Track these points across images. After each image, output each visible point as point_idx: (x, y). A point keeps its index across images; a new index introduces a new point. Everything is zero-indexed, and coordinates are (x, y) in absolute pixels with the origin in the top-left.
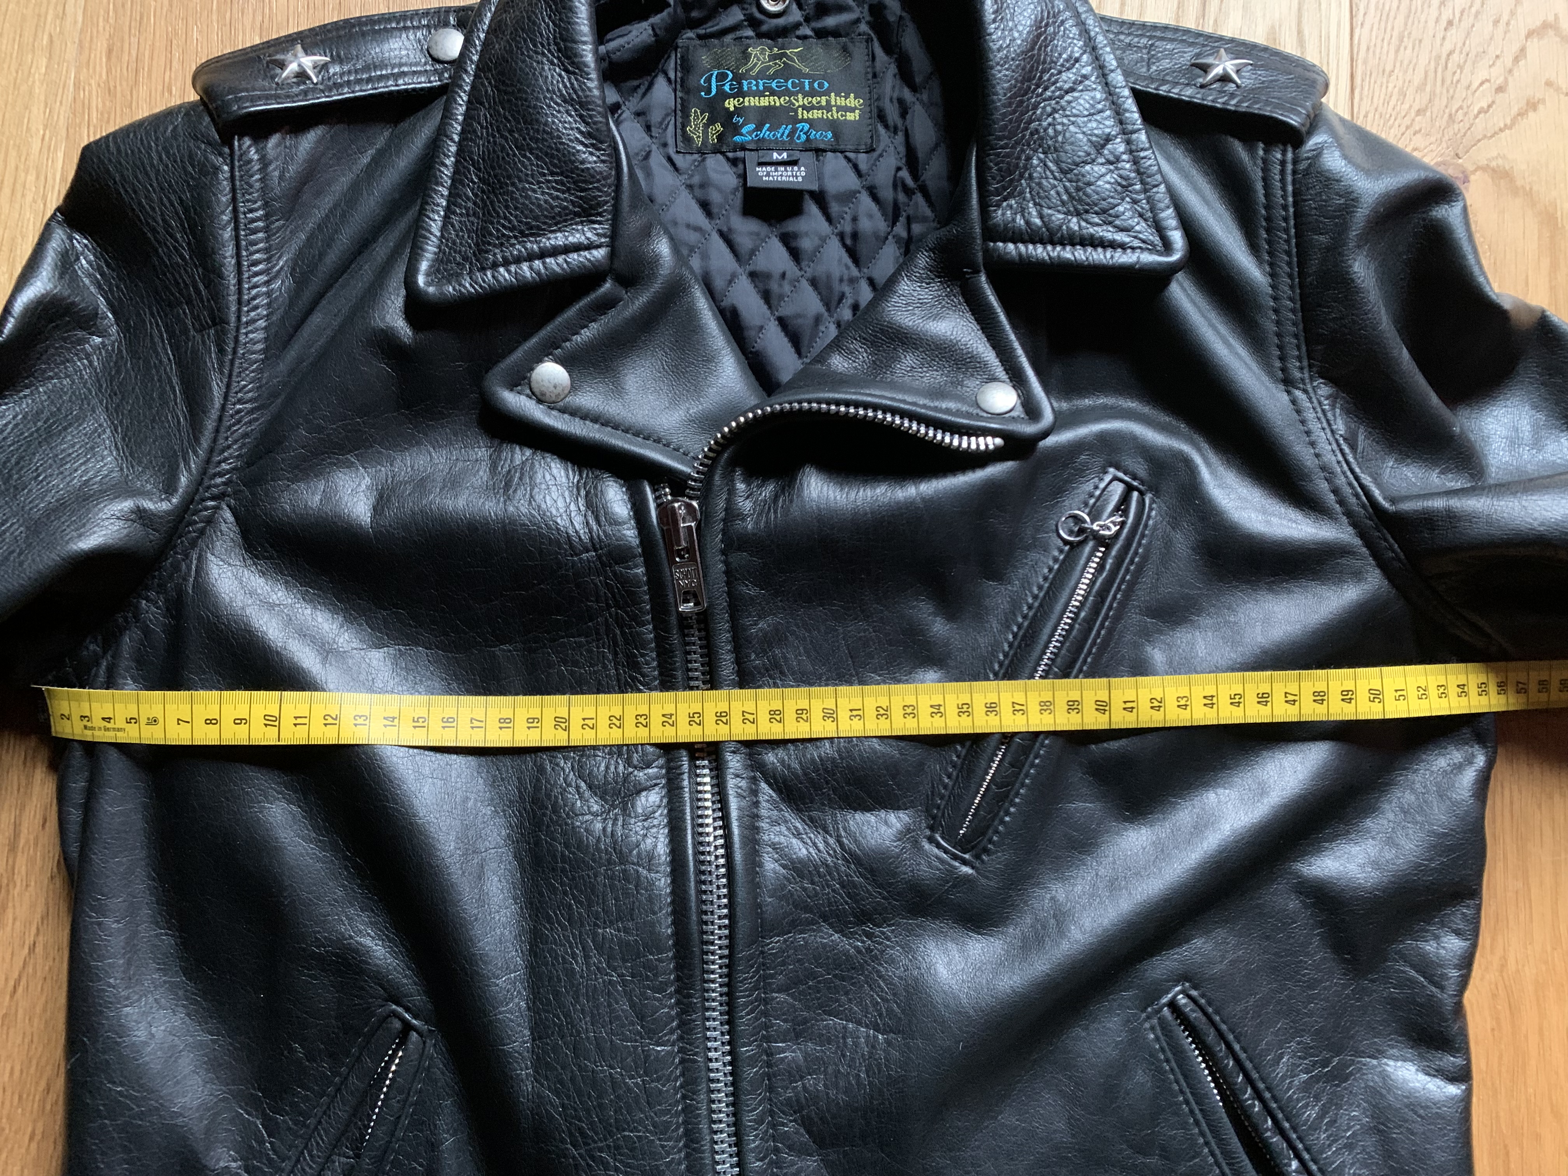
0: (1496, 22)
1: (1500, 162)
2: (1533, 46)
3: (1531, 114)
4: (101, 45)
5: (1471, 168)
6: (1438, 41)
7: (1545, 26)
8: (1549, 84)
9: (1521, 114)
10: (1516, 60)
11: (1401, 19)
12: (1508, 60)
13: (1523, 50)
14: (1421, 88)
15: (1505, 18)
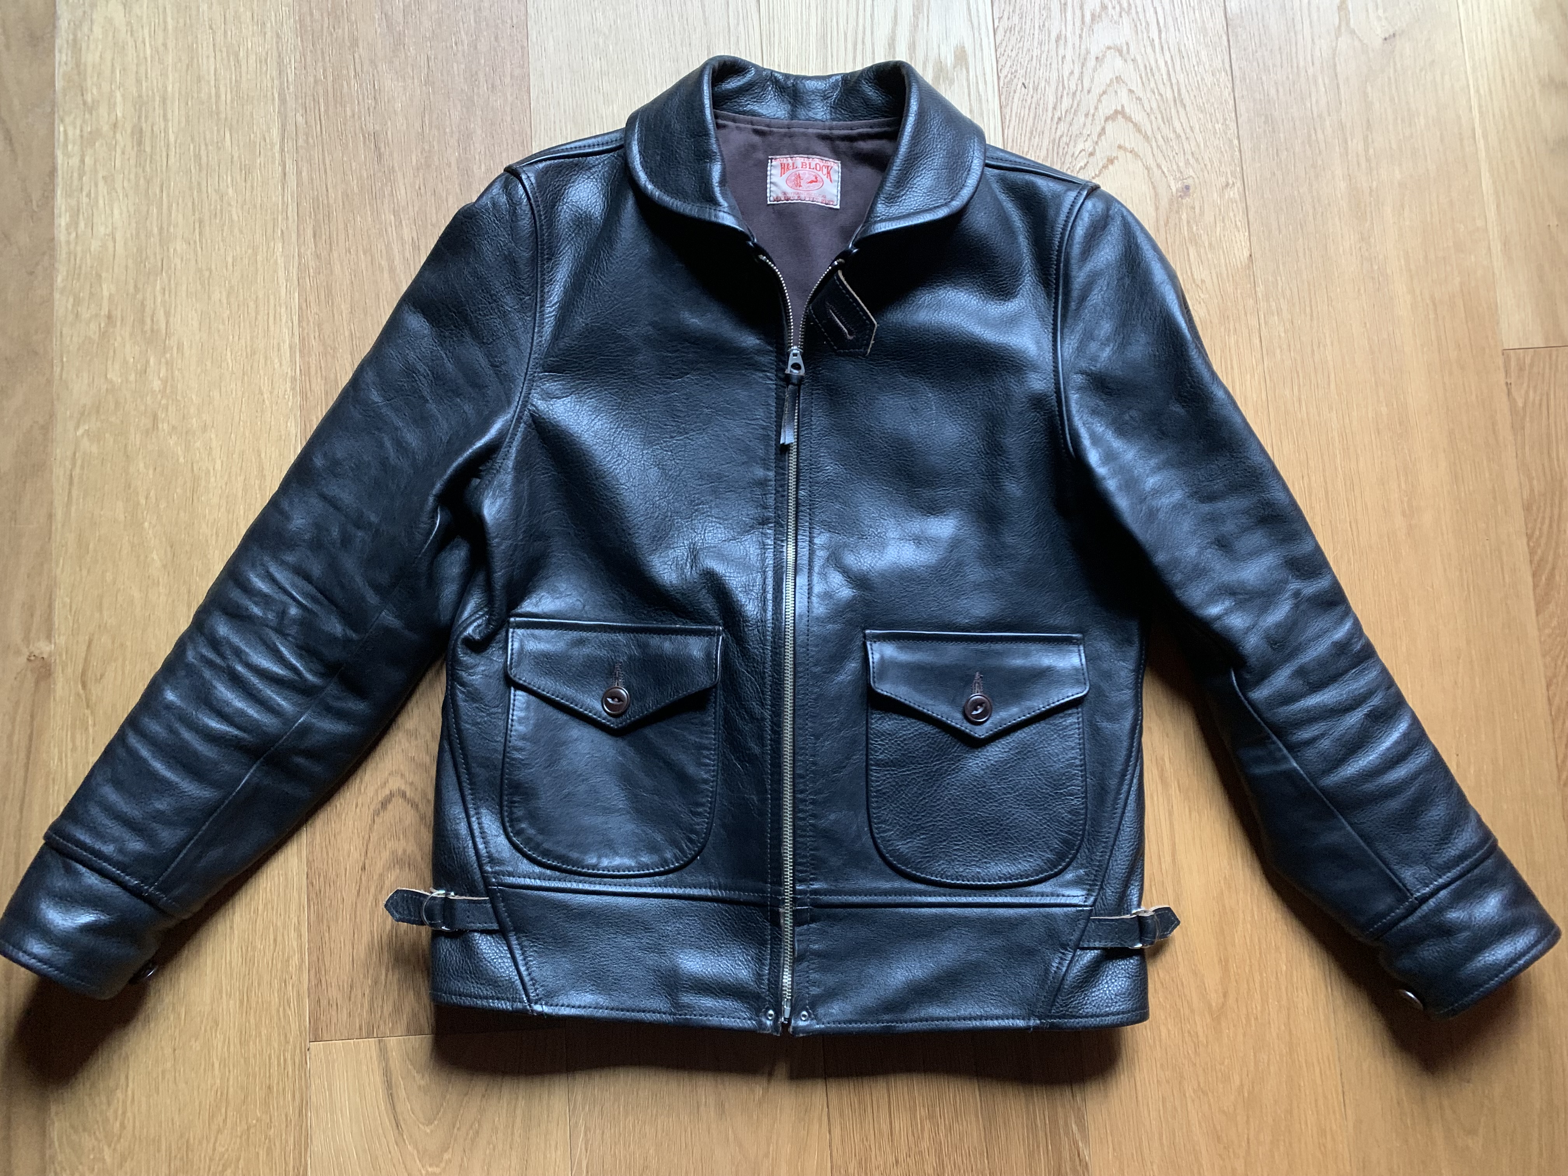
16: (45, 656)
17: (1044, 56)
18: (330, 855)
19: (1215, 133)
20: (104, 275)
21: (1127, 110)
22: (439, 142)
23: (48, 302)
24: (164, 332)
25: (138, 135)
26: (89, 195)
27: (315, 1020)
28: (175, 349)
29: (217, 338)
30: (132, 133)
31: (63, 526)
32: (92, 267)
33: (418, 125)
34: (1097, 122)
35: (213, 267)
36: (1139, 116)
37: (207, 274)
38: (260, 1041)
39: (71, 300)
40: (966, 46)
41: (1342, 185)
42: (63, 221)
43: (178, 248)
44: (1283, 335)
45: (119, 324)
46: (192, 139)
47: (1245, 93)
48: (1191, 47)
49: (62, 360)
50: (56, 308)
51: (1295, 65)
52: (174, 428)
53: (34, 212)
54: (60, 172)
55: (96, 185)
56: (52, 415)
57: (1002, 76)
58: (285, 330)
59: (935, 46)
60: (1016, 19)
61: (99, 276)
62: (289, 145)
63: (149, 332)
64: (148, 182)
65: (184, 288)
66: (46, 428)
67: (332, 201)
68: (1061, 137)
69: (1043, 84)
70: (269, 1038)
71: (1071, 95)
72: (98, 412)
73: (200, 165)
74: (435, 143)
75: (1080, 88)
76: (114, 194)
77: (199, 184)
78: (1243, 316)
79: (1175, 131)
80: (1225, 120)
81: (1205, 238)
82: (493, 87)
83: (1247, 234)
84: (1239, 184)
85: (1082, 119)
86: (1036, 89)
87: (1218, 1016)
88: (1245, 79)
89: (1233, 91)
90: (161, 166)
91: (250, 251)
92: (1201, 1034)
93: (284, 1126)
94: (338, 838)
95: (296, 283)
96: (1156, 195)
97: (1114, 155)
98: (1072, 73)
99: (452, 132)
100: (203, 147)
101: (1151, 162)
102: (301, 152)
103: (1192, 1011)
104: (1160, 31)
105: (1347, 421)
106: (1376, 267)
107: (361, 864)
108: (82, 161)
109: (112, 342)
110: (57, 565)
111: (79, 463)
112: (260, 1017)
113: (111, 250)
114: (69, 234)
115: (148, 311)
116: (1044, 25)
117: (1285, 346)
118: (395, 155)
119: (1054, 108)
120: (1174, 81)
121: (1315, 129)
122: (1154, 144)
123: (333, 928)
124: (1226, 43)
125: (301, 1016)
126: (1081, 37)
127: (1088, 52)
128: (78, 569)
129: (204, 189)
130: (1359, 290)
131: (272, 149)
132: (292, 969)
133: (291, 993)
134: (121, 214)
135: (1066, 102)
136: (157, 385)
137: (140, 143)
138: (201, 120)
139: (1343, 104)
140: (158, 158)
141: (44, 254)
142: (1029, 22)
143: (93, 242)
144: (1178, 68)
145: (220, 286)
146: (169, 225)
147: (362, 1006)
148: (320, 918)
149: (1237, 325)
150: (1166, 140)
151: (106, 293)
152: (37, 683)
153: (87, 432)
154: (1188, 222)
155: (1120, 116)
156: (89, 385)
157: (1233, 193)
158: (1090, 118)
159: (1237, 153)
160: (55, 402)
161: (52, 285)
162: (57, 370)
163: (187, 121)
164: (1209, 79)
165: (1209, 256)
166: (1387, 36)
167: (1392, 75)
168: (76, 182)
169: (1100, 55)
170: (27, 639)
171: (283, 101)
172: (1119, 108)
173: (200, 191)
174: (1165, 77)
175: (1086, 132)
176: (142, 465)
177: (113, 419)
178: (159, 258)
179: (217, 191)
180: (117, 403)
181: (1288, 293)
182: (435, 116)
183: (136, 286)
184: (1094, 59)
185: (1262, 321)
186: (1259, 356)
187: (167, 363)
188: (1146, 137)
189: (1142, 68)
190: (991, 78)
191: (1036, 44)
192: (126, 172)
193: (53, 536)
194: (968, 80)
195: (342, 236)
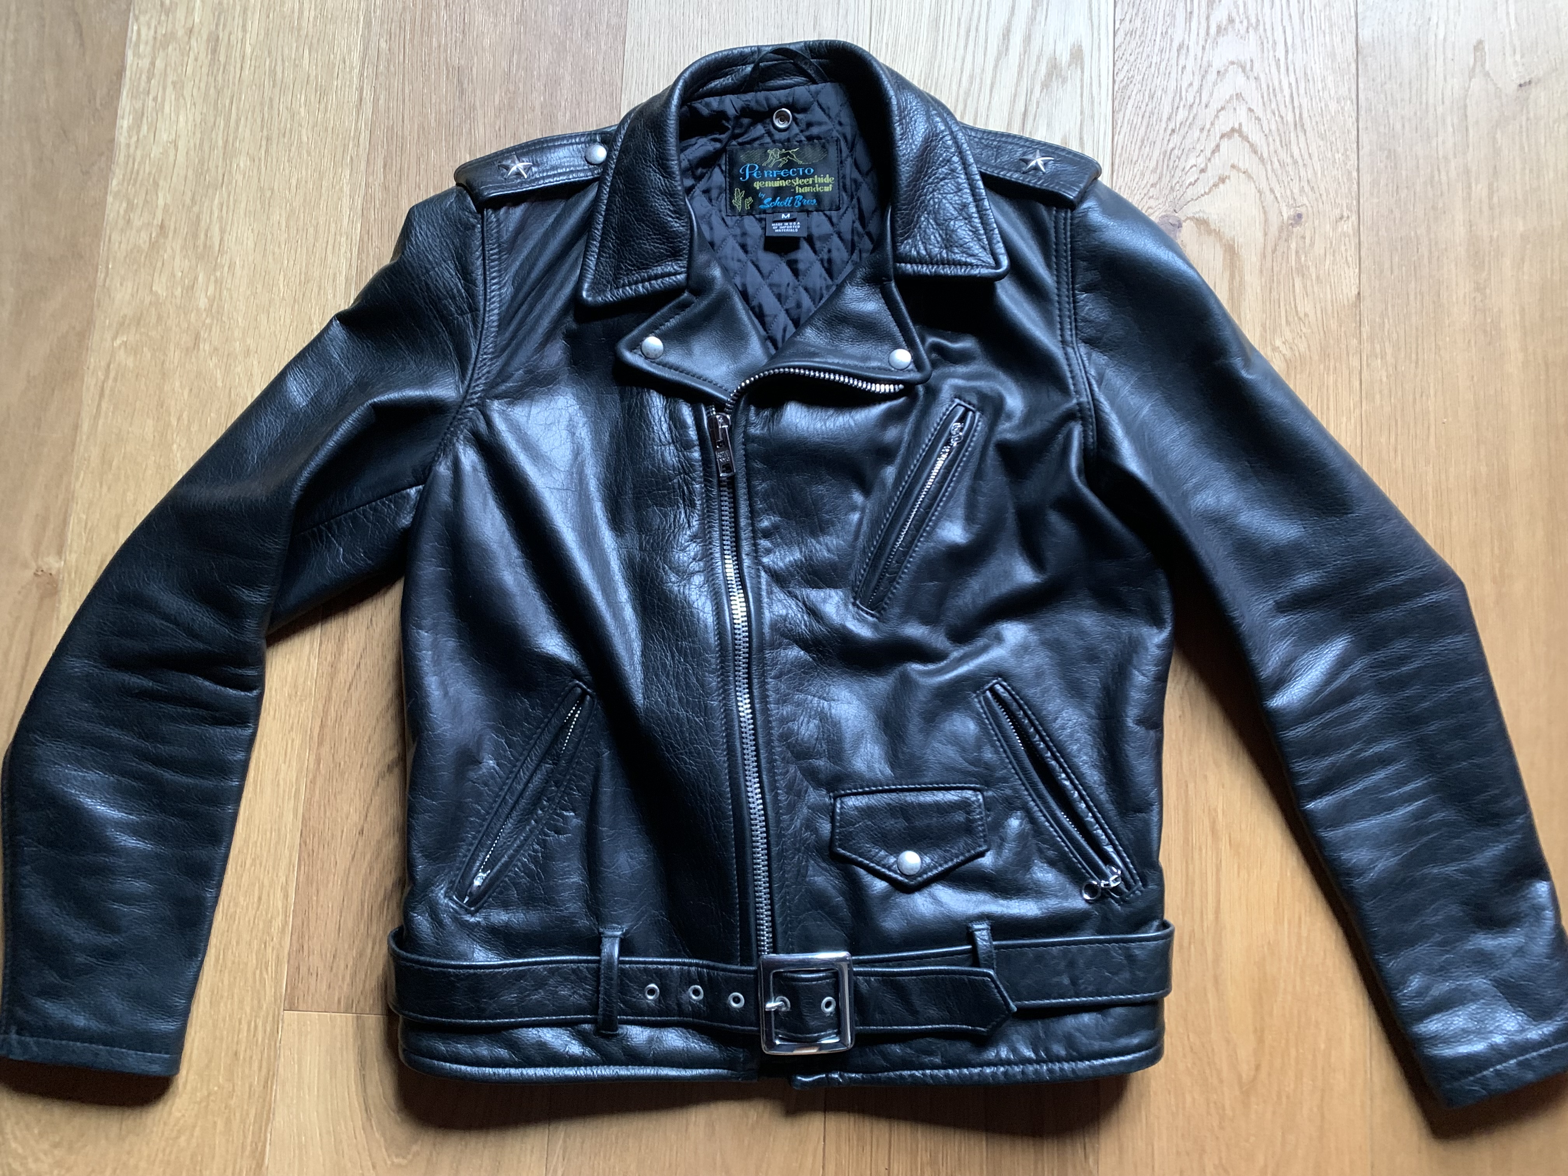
0: (1202, 130)
1: (1201, 215)
2: (1225, 144)
3: (1221, 186)
4: (380, 162)
5: (1183, 219)
6: (1166, 142)
7: (1233, 130)
8: (1233, 166)
9: (1216, 185)
10: (1213, 152)
11: (1143, 129)
12: (1208, 153)
13: (1218, 146)
14: (1154, 171)
15: (1208, 126)
16: (53, 572)
17: (1164, 64)
18: (328, 814)
19: (1334, 162)
20: (161, 183)
21: (1245, 129)
22: (525, 84)
23: (100, 205)
24: (217, 248)
25: (214, 42)
26: (155, 99)
27: (292, 986)
28: (226, 268)
29: (271, 260)
30: (208, 40)
31: (88, 439)
32: (150, 174)
33: (504, 64)
34: (1212, 138)
35: (276, 188)
36: (1256, 137)
37: (268, 194)
38: (232, 1004)
39: (124, 205)
40: (1083, 45)
41: (1461, 231)
42: (125, 123)
43: (242, 165)
44: (1384, 379)
45: (171, 235)
46: (270, 53)
47: (1369, 124)
48: (1318, 71)
49: (107, 267)
50: (107, 212)
51: (1424, 101)
52: (216, 349)
53: (96, 109)
54: (128, 73)
55: (164, 89)
56: (90, 322)
57: (1118, 80)
58: (343, 260)
59: (1051, 42)
60: (1138, 23)
61: (156, 184)
62: (369, 72)
63: (201, 247)
64: (218, 92)
65: (243, 205)
66: (83, 335)
67: (407, 133)
68: (1173, 149)
69: (1159, 93)
70: (241, 1002)
71: (1187, 107)
72: (138, 324)
73: (274, 81)
74: (521, 85)
75: (1197, 100)
76: (181, 100)
77: (271, 100)
78: (1345, 356)
79: (1292, 156)
80: (1346, 150)
81: (1313, 270)
82: (587, 33)
83: (1357, 270)
84: (1354, 218)
85: (1197, 133)
86: (1152, 97)
87: (1247, 1090)
88: (1371, 110)
89: (1358, 121)
90: (234, 77)
91: (316, 175)
92: (1227, 1107)
93: (246, 1096)
94: (338, 797)
95: (360, 212)
96: (1266, 221)
97: (1227, 174)
98: (1191, 84)
99: (539, 75)
100: (279, 62)
101: (1264, 186)
102: (382, 79)
103: (1221, 1081)
104: (1287, 52)
105: (1443, 477)
106: (1489, 320)
107: (359, 828)
108: (153, 64)
109: (161, 252)
110: (77, 478)
111: (112, 375)
112: (235, 978)
113: (172, 158)
114: (130, 137)
115: (203, 224)
116: (1166, 32)
117: (1386, 392)
118: (478, 93)
119: (1169, 119)
120: (1296, 104)
121: (1439, 170)
122: (1269, 167)
123: (322, 893)
124: (1354, 71)
125: (277, 981)
126: (1204, 48)
127: (1210, 65)
128: (98, 485)
129: (275, 106)
130: (1469, 341)
131: (350, 72)
132: (275, 930)
133: (270, 955)
134: (186, 122)
135: (1182, 114)
136: (203, 303)
137: (214, 51)
138: (281, 35)
139: (1471, 148)
140: (232, 69)
141: (101, 154)
142: (1151, 28)
143: (154, 148)
144: (1302, 91)
145: (281, 208)
146: (235, 138)
147: (343, 979)
148: (309, 881)
149: (1338, 365)
150: (1282, 164)
151: (161, 202)
152: (42, 598)
153: (125, 343)
154: (1297, 252)
155: (1236, 135)
156: (132, 296)
157: (1347, 227)
158: (1205, 132)
159: (1355, 186)
160: (95, 309)
161: (106, 188)
162: (101, 275)
163: (267, 34)
164: (1333, 106)
165: (1316, 290)
166: (1522, 82)
167: (1524, 123)
168: (143, 84)
169: (1222, 70)
170: (36, 552)
171: (368, 24)
172: (1237, 126)
173: (271, 107)
174: (1288, 99)
175: (1199, 147)
176: (177, 384)
177: (153, 333)
178: (220, 171)
179: (289, 109)
180: (159, 318)
181: (1395, 335)
182: (524, 57)
183: (193, 199)
184: (1215, 73)
185: (1364, 363)
186: (1358, 399)
187: (216, 281)
188: (1261, 159)
189: (1264, 86)
190: (1107, 81)
191: (1156, 51)
192: (197, 81)
193: (77, 448)
194: (1082, 80)
195: (414, 170)
